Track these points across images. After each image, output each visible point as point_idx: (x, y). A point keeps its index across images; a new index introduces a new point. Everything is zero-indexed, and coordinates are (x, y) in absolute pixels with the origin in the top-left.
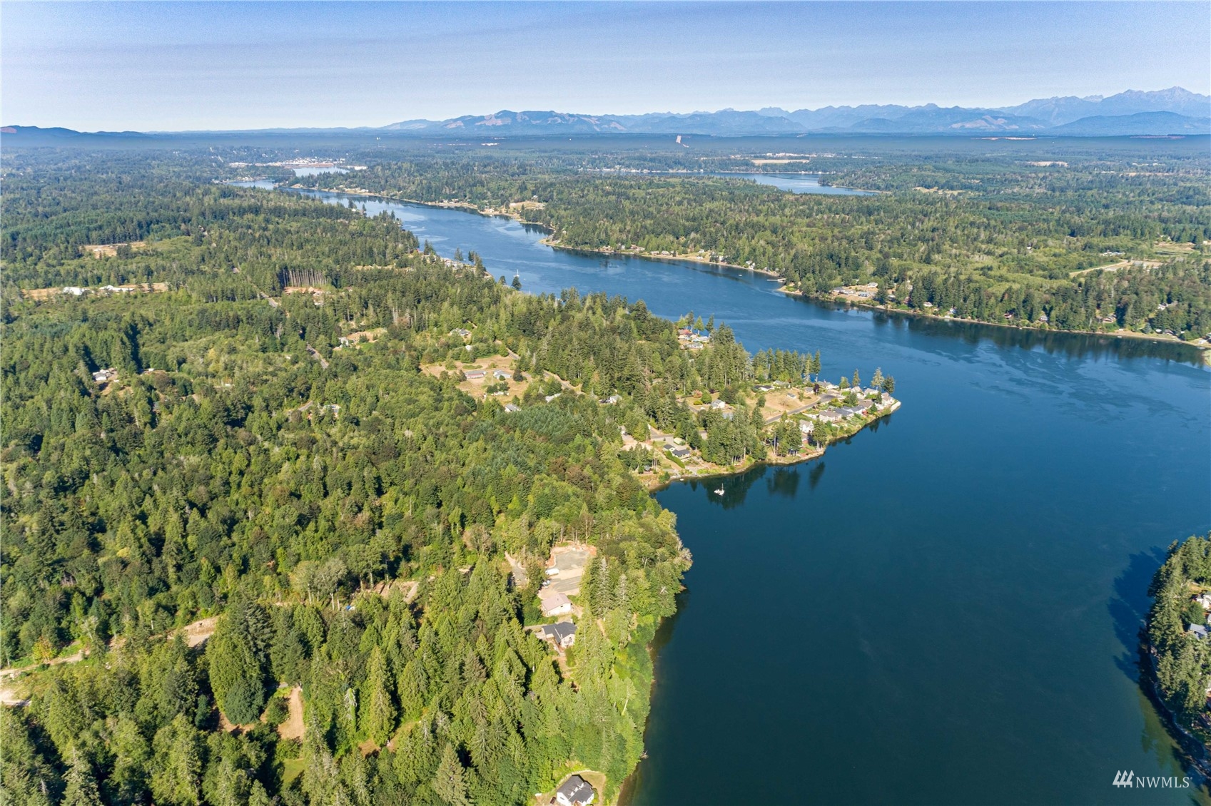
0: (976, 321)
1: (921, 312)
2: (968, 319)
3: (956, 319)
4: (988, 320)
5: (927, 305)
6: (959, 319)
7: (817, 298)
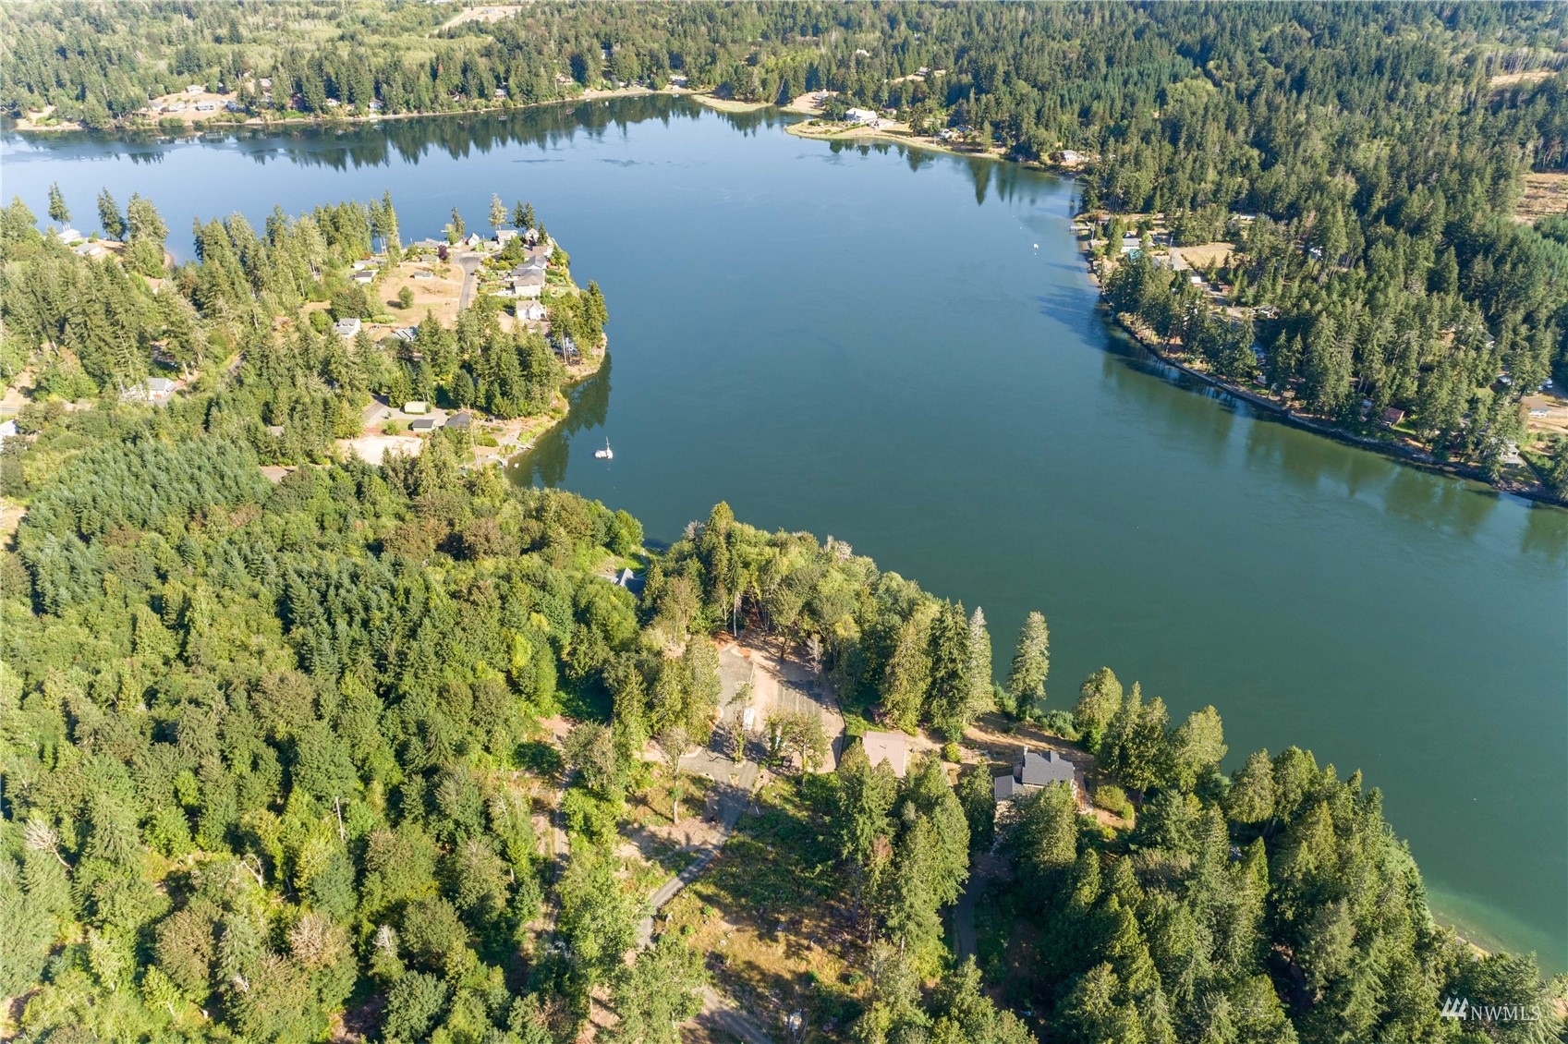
0: (415, 114)
1: (328, 117)
2: (403, 114)
3: (386, 117)
4: (434, 110)
5: (332, 103)
6: (390, 116)
7: (120, 128)
